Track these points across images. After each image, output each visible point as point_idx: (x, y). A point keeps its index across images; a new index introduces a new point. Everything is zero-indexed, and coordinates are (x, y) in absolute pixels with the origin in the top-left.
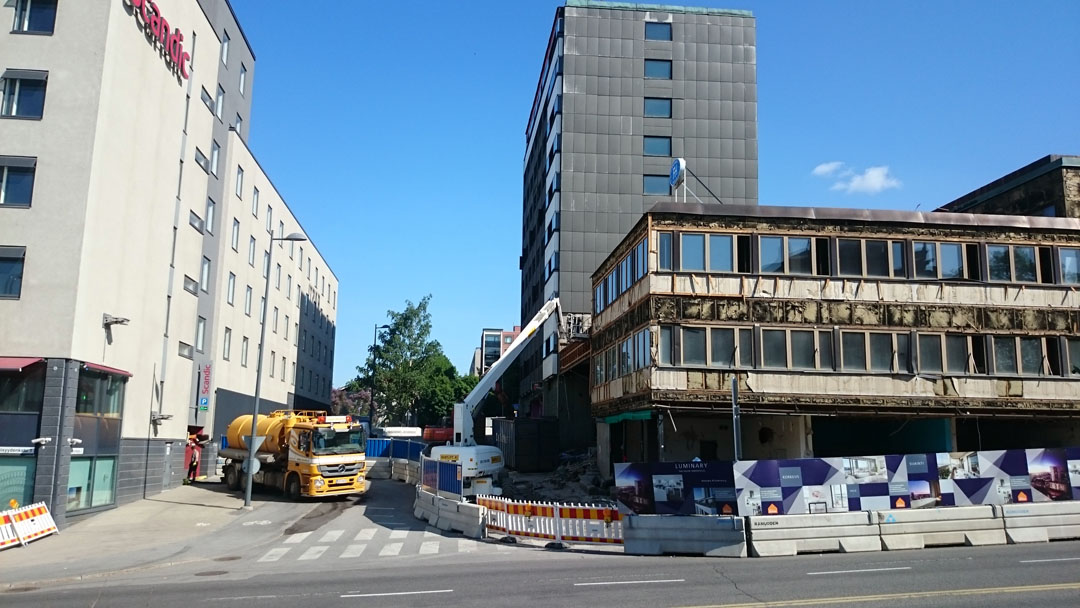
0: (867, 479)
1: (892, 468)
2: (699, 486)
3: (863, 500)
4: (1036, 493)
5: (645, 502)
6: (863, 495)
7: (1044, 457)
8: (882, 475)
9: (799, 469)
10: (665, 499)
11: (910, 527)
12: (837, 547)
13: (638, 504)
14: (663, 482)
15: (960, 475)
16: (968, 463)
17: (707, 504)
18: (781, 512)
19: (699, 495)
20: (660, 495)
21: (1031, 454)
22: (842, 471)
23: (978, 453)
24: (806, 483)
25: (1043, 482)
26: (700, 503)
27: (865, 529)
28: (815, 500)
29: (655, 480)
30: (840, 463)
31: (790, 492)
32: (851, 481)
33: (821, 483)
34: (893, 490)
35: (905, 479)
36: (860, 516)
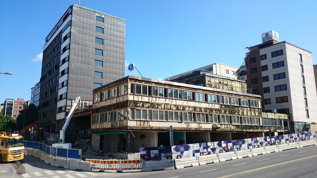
0: (196, 149)
1: (200, 146)
2: (163, 152)
3: (195, 154)
4: (223, 151)
5: (148, 157)
6: (195, 153)
7: (224, 143)
8: (198, 148)
9: (184, 147)
10: (154, 156)
11: (203, 160)
12: (191, 165)
13: (146, 158)
14: (153, 152)
15: (211, 147)
16: (213, 144)
17: (165, 157)
18: (180, 158)
19: (163, 155)
20: (152, 155)
21: (223, 142)
22: (191, 147)
23: (214, 142)
24: (185, 150)
25: (224, 148)
26: (163, 157)
27: (196, 161)
28: (187, 154)
29: (151, 151)
30: (191, 145)
31: (182, 153)
32: (193, 149)
33: (188, 150)
34: (201, 151)
35: (202, 149)
36: (195, 158)
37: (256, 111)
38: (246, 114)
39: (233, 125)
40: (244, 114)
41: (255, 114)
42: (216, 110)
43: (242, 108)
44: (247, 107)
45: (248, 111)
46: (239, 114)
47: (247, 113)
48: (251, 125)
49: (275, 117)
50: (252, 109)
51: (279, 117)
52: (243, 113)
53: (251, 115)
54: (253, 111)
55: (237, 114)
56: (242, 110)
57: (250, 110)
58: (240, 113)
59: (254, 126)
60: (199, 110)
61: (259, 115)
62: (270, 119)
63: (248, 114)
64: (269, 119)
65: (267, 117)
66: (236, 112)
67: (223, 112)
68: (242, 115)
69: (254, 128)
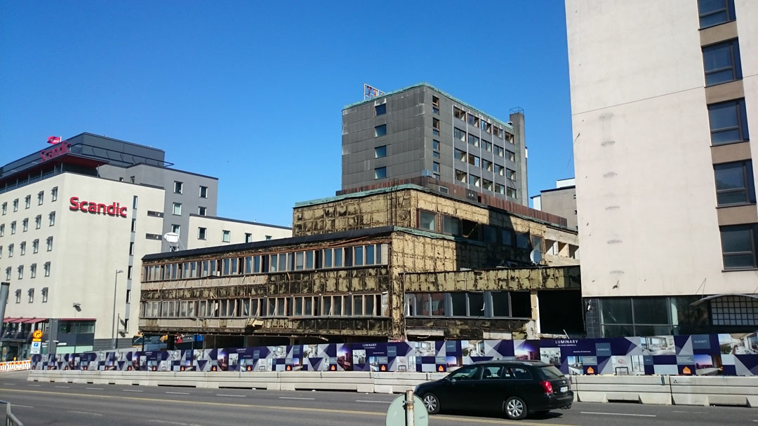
37: (370, 274)
38: (333, 289)
39: (293, 320)
40: (328, 290)
41: (365, 284)
42: (257, 287)
43: (322, 274)
44: (338, 270)
45: (341, 280)
46: (310, 290)
47: (337, 284)
48: (347, 316)
49: (475, 286)
50: (355, 273)
51: (504, 284)
52: (323, 287)
53: (349, 290)
54: (356, 276)
55: (305, 290)
56: (323, 280)
57: (349, 277)
58: (316, 289)
59: (356, 319)
60: (225, 292)
61: (380, 286)
62: (451, 292)
63: (340, 289)
64: (443, 292)
65: (432, 289)
66: (306, 286)
67: (272, 291)
68: (318, 292)
69: (356, 325)
